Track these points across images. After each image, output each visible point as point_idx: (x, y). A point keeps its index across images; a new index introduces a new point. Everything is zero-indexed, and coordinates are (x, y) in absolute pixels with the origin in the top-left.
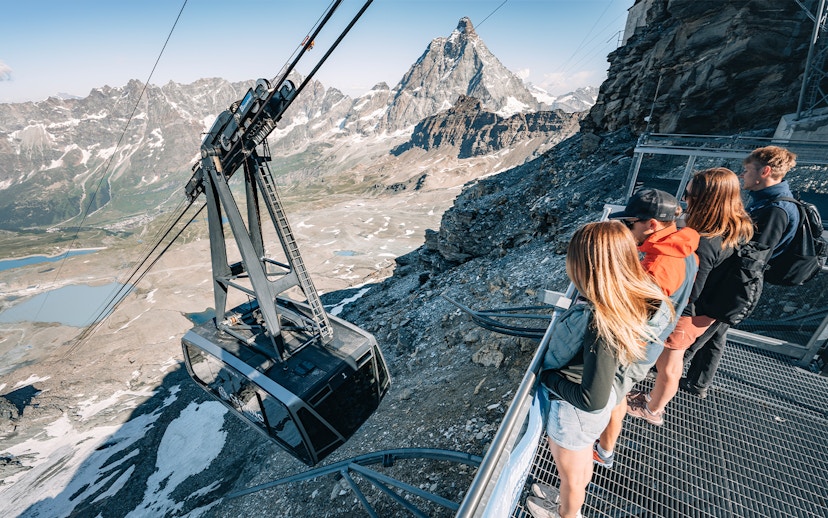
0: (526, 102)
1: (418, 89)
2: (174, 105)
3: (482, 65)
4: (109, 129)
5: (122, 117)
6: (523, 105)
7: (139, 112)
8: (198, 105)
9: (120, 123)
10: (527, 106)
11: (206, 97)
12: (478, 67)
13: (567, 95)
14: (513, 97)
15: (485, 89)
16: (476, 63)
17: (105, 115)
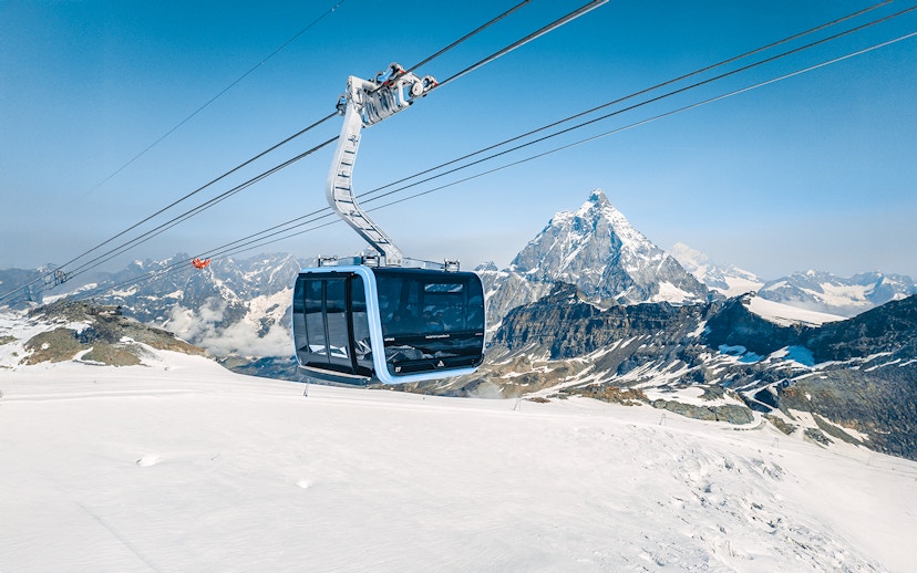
0: (688, 290)
1: (533, 271)
2: (219, 283)
3: (620, 244)
4: (132, 309)
5: (153, 295)
6: (685, 293)
7: (175, 290)
8: (249, 283)
9: (147, 301)
10: (691, 295)
11: (261, 275)
12: (616, 245)
13: (778, 281)
14: (668, 284)
15: (623, 272)
16: (613, 241)
17: (134, 291)
